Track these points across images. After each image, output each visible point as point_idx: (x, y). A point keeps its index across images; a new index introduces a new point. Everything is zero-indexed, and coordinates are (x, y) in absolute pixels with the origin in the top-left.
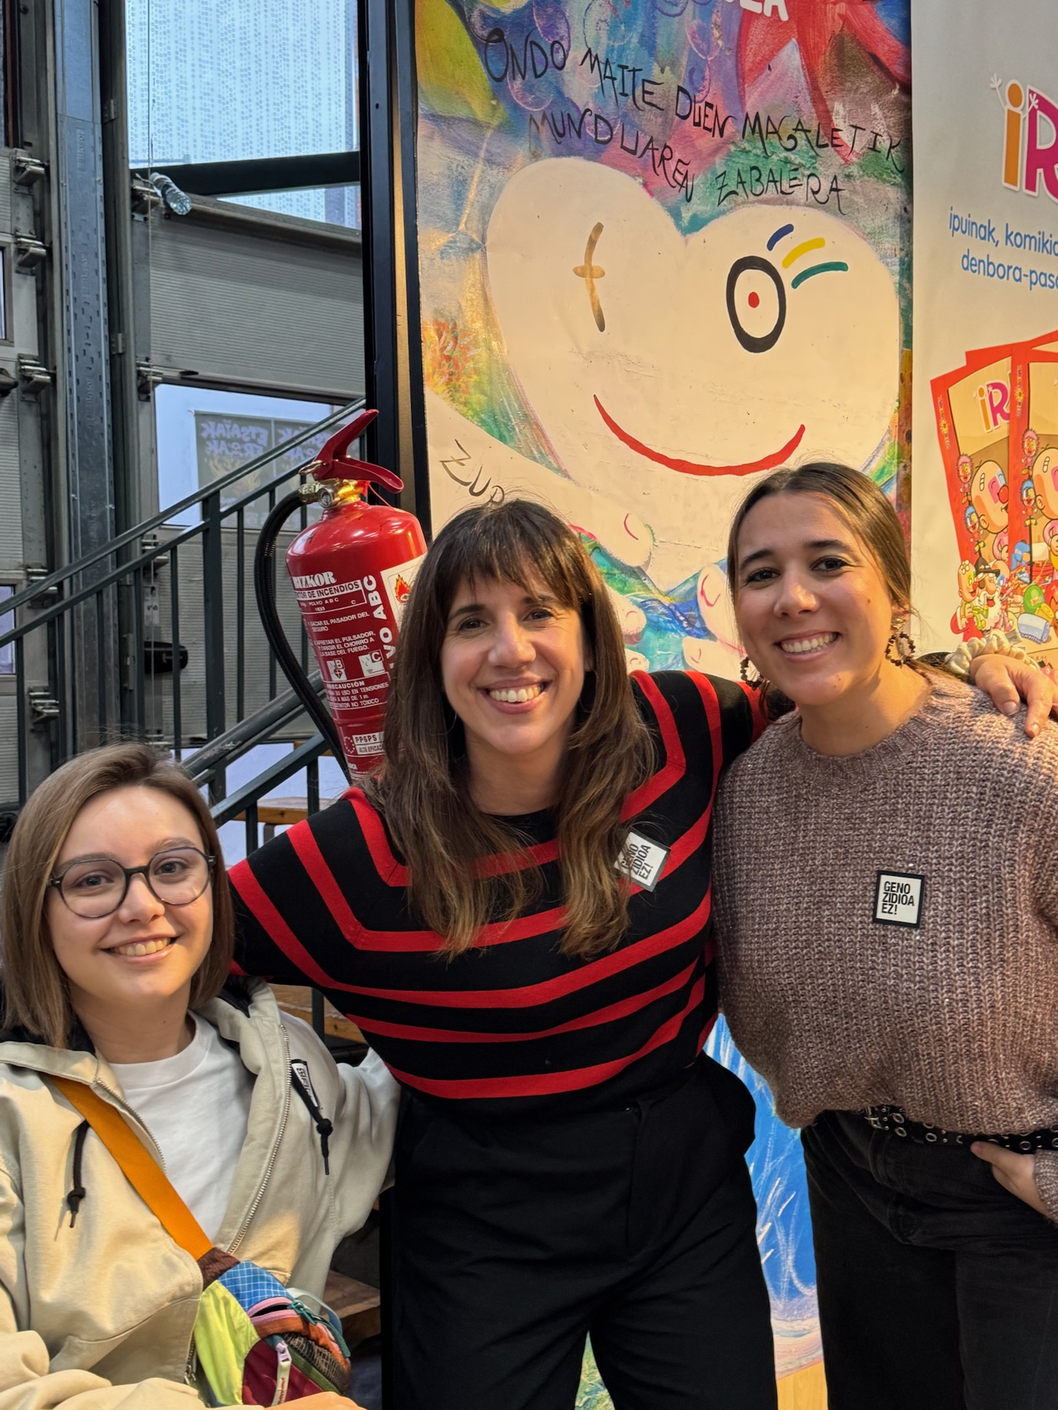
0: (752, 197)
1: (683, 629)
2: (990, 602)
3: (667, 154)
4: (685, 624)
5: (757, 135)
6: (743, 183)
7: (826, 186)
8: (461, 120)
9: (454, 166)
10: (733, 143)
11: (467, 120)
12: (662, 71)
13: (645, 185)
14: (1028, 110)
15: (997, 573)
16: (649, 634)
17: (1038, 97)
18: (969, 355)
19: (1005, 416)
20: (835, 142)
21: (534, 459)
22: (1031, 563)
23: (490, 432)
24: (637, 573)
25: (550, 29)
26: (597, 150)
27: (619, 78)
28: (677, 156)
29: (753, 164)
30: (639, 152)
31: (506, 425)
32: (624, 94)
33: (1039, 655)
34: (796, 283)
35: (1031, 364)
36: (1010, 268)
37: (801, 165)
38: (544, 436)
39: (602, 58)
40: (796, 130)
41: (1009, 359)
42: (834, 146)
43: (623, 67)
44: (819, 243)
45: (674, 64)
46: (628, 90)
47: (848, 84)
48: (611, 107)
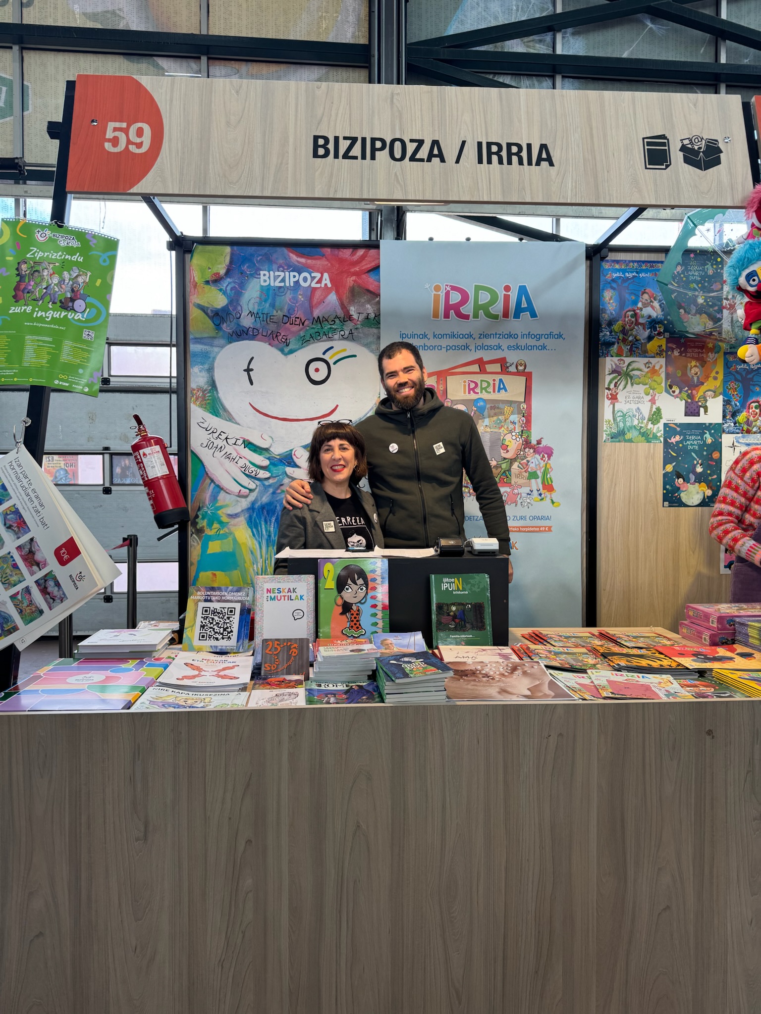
0: (316, 341)
1: (285, 465)
3: (279, 334)
4: (285, 463)
5: (318, 322)
6: (312, 337)
7: (347, 333)
8: (205, 338)
10: (308, 326)
11: (208, 337)
12: (277, 312)
13: (270, 344)
14: (444, 292)
16: (271, 466)
17: (450, 286)
20: (351, 319)
21: (227, 421)
24: (267, 450)
25: (235, 309)
26: (253, 338)
27: (261, 317)
28: (282, 334)
29: (317, 331)
30: (268, 336)
31: (218, 413)
32: (263, 321)
34: (335, 363)
35: (448, 377)
37: (337, 328)
38: (231, 415)
39: (255, 312)
40: (335, 318)
41: (436, 376)
43: (263, 314)
44: (345, 350)
45: (282, 309)
46: (265, 319)
47: (356, 301)
48: (259, 325)
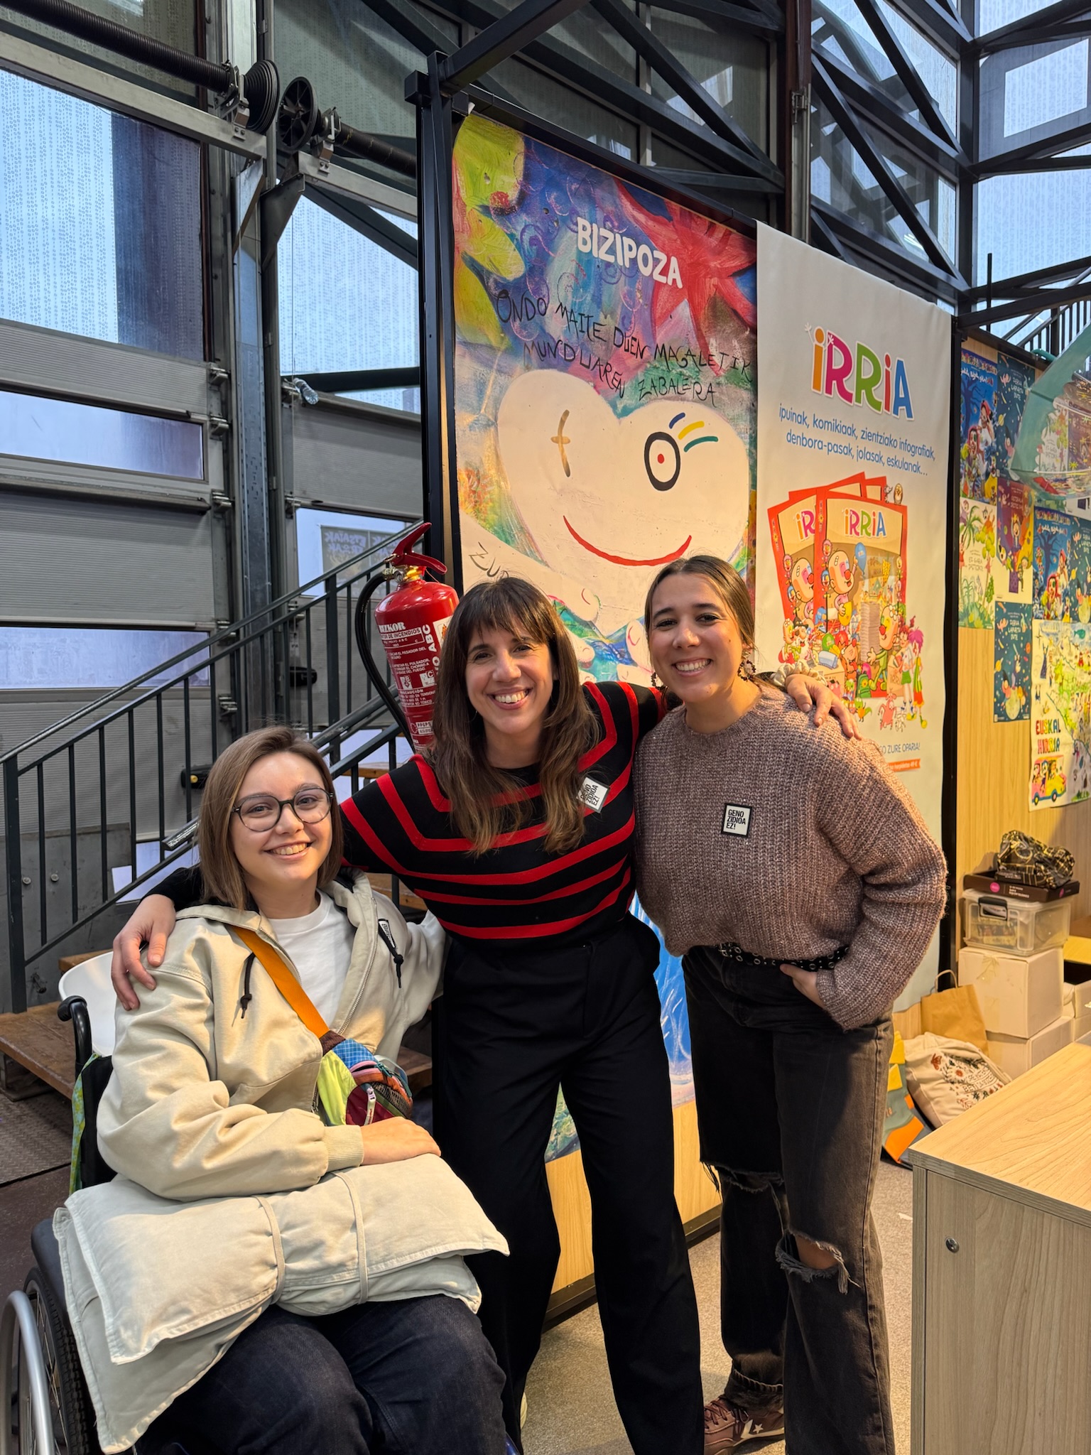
0: (660, 396)
1: (617, 659)
2: (802, 644)
3: (608, 368)
4: (618, 656)
5: (663, 358)
6: (654, 387)
7: (705, 389)
8: (481, 345)
9: (478, 374)
10: (649, 362)
11: (486, 346)
12: (606, 318)
13: (595, 387)
14: (827, 345)
15: (807, 626)
16: (596, 662)
17: (834, 337)
18: (791, 493)
19: (813, 531)
20: (711, 363)
21: (527, 555)
22: (827, 621)
23: (500, 538)
24: (589, 625)
25: (537, 290)
26: (565, 366)
27: (579, 321)
28: (614, 369)
29: (661, 375)
30: (591, 367)
31: (510, 534)
32: (582, 331)
33: (832, 676)
34: (687, 449)
35: (828, 500)
36: (815, 441)
37: (690, 376)
38: (533, 541)
39: (569, 309)
40: (687, 355)
41: (815, 496)
42: (710, 365)
43: (582, 315)
44: (700, 424)
45: (612, 313)
46: (585, 329)
47: (719, 327)
48: (574, 339)
